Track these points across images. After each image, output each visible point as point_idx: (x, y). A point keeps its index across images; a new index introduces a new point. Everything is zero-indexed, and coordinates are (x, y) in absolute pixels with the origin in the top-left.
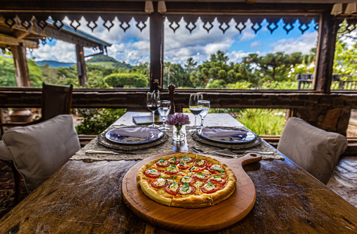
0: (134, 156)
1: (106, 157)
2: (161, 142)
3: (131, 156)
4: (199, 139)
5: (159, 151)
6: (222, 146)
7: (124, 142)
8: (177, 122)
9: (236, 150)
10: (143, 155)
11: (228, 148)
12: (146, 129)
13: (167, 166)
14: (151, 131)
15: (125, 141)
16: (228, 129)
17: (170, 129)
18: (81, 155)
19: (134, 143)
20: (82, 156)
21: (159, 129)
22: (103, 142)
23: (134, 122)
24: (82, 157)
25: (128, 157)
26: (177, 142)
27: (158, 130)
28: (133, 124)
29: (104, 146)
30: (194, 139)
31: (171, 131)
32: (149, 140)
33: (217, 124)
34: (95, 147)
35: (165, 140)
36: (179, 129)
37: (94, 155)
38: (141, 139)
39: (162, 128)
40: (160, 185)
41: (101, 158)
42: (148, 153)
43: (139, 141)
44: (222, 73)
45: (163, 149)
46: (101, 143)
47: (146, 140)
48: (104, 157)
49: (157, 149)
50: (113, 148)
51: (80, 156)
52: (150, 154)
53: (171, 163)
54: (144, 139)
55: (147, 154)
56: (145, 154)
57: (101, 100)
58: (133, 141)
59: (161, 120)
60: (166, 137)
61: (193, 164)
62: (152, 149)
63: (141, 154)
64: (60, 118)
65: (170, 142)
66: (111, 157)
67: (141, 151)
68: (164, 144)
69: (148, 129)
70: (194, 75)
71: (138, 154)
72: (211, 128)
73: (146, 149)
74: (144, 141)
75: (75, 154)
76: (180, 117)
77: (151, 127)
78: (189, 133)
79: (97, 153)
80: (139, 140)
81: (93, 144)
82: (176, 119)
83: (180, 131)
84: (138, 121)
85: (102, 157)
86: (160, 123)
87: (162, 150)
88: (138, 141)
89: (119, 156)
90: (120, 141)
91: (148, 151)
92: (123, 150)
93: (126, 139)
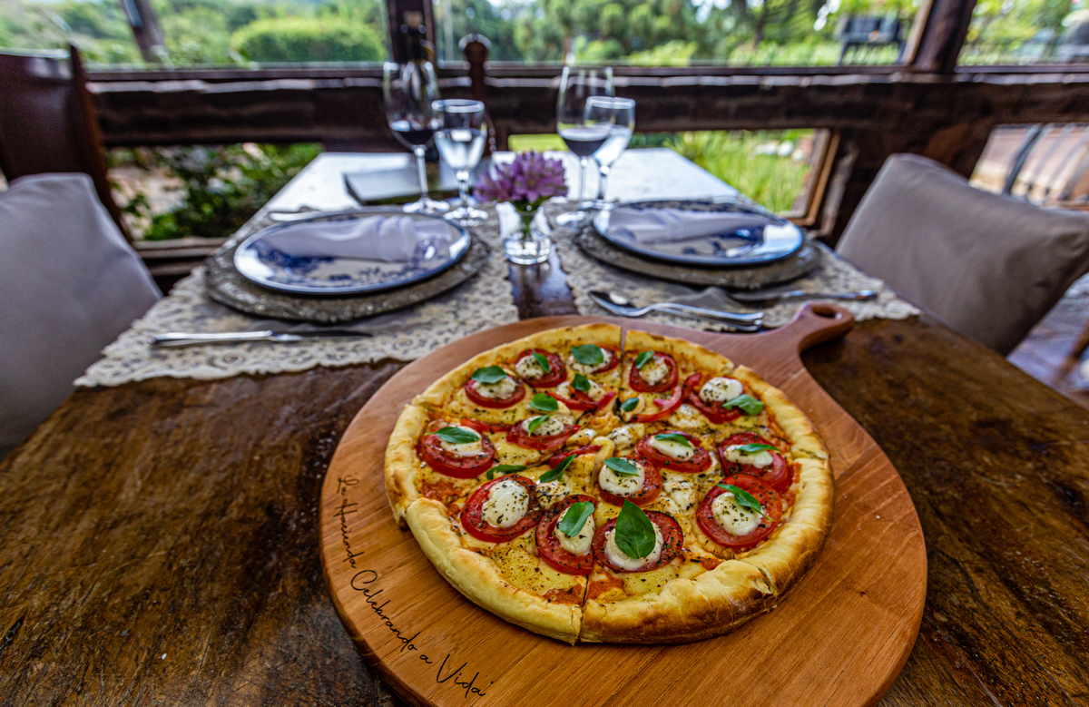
0: (366, 342)
1: (244, 359)
2: (466, 272)
3: (351, 345)
4: (607, 253)
5: (463, 315)
6: (696, 276)
7: (317, 283)
8: (520, 190)
9: (747, 290)
10: (402, 336)
11: (721, 287)
12: (398, 224)
13: (516, 398)
14: (418, 229)
15: (319, 280)
16: (695, 206)
17: (490, 218)
18: (133, 357)
19: (358, 287)
20: (135, 366)
21: (449, 216)
22: (228, 287)
23: (351, 192)
24: (133, 371)
25: (340, 349)
26: (524, 267)
27: (447, 226)
28: (349, 203)
29: (233, 309)
30: (585, 253)
31: (492, 223)
32: (415, 268)
33: (646, 190)
34: (197, 314)
35: (479, 264)
36: (527, 219)
37: (189, 352)
38: (385, 268)
39: (458, 213)
40: (505, 523)
41: (224, 369)
42: (419, 325)
43: (379, 274)
44: (613, 20)
45: (475, 302)
46: (218, 297)
47: (406, 270)
48: (234, 358)
49: (454, 303)
50: (272, 314)
51: (126, 365)
52: (430, 329)
53: (530, 381)
54: (398, 268)
55: (417, 332)
56: (408, 330)
57: (224, 113)
58: (355, 276)
59: (448, 183)
60: (479, 250)
61: (621, 376)
62: (435, 309)
63: (393, 331)
64: (27, 192)
65: (499, 273)
66: (267, 356)
67: (389, 321)
68: (475, 282)
69: (405, 221)
70: (528, 26)
71: (380, 333)
72: (636, 206)
73: (409, 309)
74: (400, 274)
75: (104, 357)
76: (531, 168)
77: (417, 214)
78: (559, 229)
79: (202, 344)
80: (377, 271)
81: (186, 300)
82: (519, 178)
83: (532, 225)
84: (368, 190)
85: (225, 360)
86: (450, 195)
87: (472, 307)
88: (372, 275)
89: (303, 348)
90: (300, 282)
91: (420, 315)
92: (315, 322)
93: (324, 270)
